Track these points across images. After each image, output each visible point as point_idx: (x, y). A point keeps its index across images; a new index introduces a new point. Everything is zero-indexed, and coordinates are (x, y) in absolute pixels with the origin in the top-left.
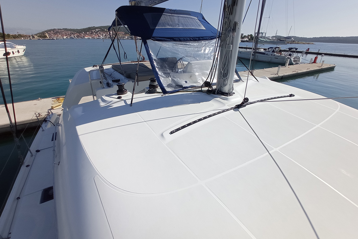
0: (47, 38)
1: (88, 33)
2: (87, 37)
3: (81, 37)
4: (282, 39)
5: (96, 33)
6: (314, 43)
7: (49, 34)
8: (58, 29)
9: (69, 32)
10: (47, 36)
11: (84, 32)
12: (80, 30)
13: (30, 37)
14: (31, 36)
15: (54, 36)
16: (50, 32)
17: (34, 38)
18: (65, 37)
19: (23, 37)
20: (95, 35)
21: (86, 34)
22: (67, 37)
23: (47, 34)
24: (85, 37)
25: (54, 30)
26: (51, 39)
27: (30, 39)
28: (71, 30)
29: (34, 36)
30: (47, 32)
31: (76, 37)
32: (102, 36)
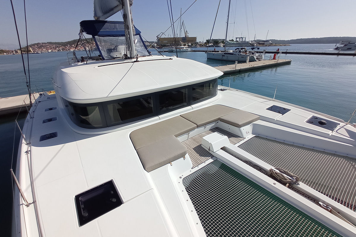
0: (32, 52)
1: (73, 45)
2: (73, 50)
3: (67, 50)
4: (260, 43)
5: (81, 45)
6: (290, 45)
7: (33, 49)
8: (43, 43)
9: (54, 46)
10: (31, 50)
11: (69, 45)
12: (65, 43)
13: (12, 52)
14: (14, 51)
15: (38, 50)
16: (34, 46)
17: (18, 53)
18: (50, 51)
19: (5, 53)
20: (81, 47)
21: (72, 46)
22: (52, 51)
23: (31, 48)
24: (71, 50)
25: (38, 44)
26: (36, 52)
27: (14, 54)
28: (55, 43)
29: (17, 51)
30: (31, 47)
31: (61, 50)
32: (88, 48)
